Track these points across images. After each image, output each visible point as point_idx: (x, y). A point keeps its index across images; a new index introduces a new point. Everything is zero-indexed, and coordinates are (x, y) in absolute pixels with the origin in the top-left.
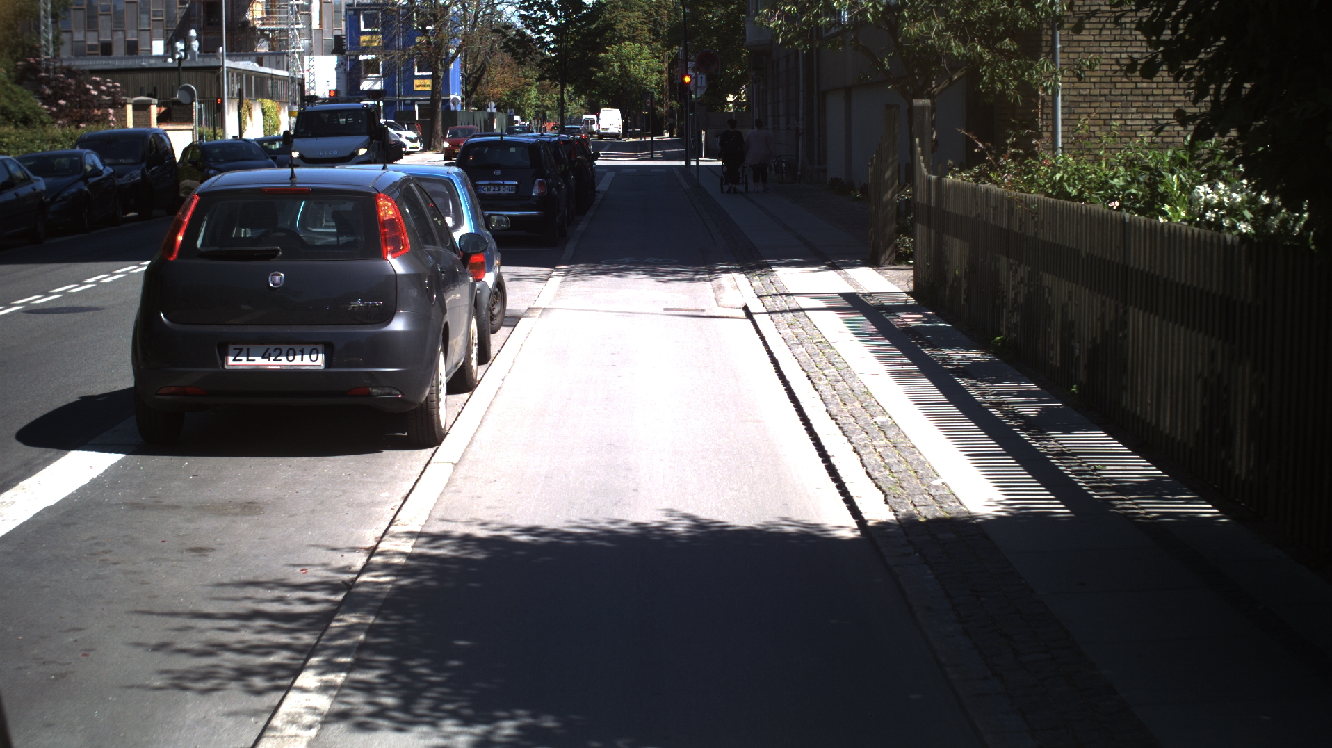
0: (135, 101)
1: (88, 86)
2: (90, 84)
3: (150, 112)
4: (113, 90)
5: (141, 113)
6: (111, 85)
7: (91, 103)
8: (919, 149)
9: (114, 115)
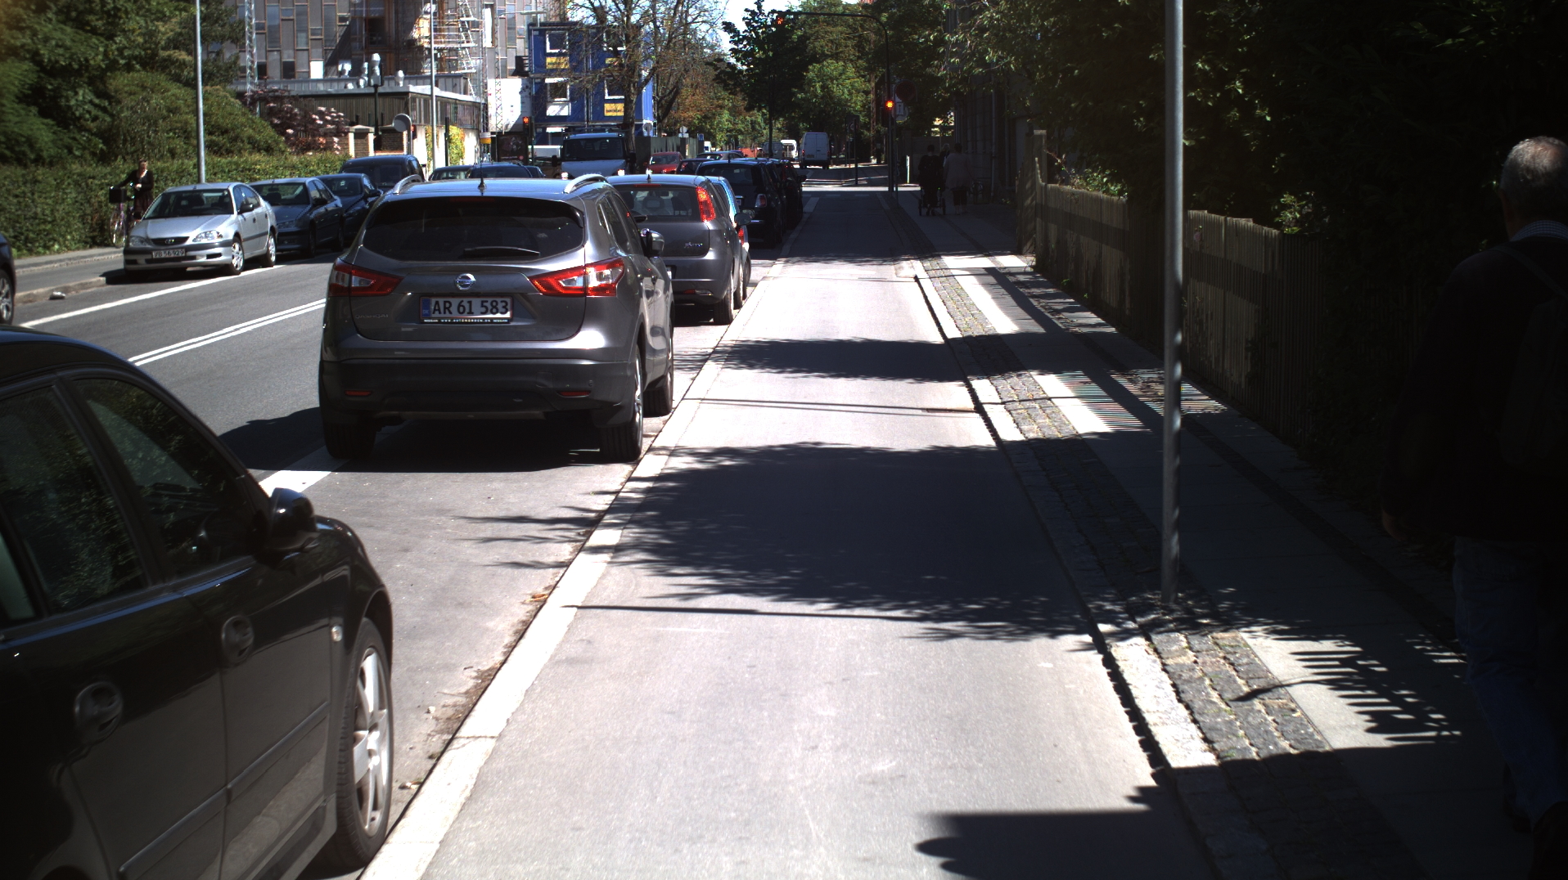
0: (356, 129)
1: (314, 116)
2: (316, 114)
3: (367, 140)
4: (337, 120)
5: (359, 141)
6: (335, 115)
7: (315, 131)
8: (1038, 165)
9: (338, 143)
